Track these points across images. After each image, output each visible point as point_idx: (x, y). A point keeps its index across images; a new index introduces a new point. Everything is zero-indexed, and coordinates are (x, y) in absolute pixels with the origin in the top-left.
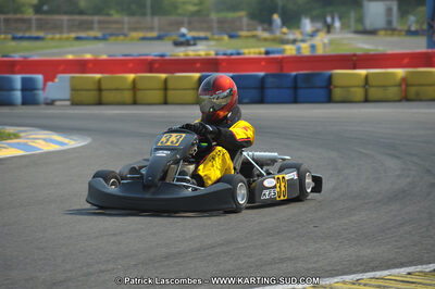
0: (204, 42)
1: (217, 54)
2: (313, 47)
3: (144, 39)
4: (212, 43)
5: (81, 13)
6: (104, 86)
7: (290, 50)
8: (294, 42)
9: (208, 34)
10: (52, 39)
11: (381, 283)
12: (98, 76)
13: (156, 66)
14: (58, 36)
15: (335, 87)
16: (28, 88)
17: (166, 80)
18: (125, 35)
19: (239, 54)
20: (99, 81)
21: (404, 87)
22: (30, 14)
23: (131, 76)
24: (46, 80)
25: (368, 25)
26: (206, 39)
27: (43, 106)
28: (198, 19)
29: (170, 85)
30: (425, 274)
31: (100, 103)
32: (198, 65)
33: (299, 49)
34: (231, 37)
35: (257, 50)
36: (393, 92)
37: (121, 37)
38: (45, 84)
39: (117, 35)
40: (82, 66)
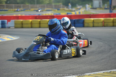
0: (51, 11)
1: (54, 14)
2: (80, 12)
3: (35, 10)
4: (53, 11)
5: (18, 3)
6: (23, 23)
7: (73, 13)
8: (74, 11)
9: (52, 9)
10: (10, 11)
11: (96, 75)
12: (22, 20)
13: (37, 17)
14: (12, 10)
15: (85, 23)
16: (3, 24)
17: (40, 21)
18: (30, 9)
19: (60, 14)
20: (22, 22)
21: (103, 23)
22: (4, 4)
23: (31, 20)
24: (8, 21)
25: (94, 6)
26: (51, 10)
27: (7, 28)
28: (49, 5)
29: (41, 23)
30: (108, 73)
31: (22, 27)
32: (49, 17)
33: (76, 13)
34: (58, 10)
35: (64, 13)
36: (100, 24)
37: (29, 10)
38: (7, 23)
39: (28, 9)
40: (17, 18)
